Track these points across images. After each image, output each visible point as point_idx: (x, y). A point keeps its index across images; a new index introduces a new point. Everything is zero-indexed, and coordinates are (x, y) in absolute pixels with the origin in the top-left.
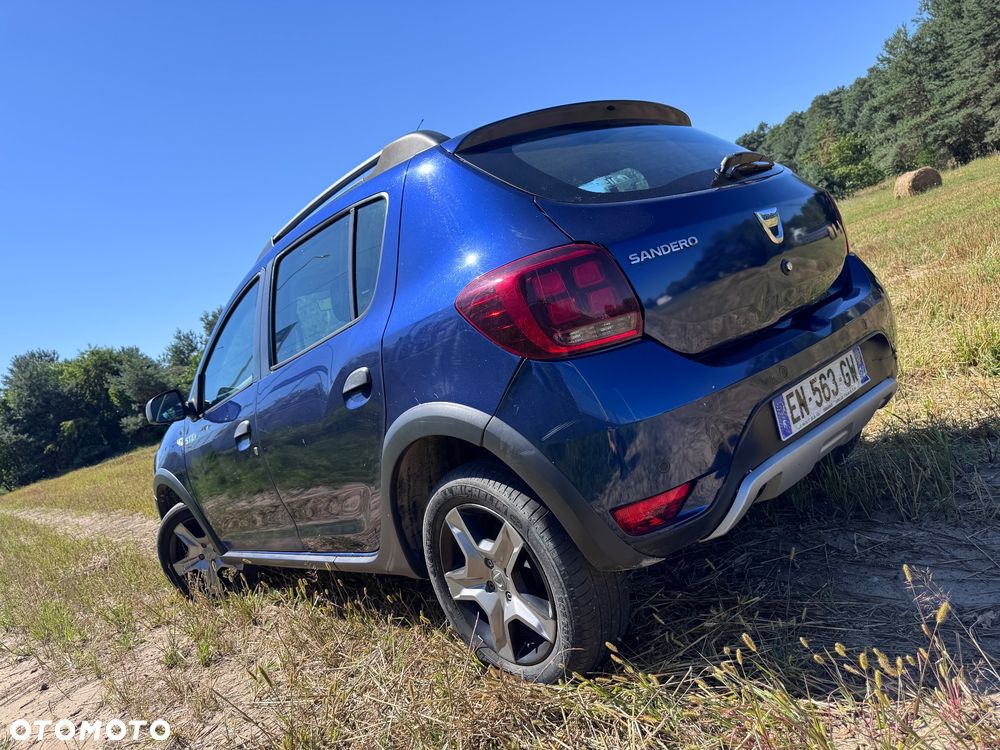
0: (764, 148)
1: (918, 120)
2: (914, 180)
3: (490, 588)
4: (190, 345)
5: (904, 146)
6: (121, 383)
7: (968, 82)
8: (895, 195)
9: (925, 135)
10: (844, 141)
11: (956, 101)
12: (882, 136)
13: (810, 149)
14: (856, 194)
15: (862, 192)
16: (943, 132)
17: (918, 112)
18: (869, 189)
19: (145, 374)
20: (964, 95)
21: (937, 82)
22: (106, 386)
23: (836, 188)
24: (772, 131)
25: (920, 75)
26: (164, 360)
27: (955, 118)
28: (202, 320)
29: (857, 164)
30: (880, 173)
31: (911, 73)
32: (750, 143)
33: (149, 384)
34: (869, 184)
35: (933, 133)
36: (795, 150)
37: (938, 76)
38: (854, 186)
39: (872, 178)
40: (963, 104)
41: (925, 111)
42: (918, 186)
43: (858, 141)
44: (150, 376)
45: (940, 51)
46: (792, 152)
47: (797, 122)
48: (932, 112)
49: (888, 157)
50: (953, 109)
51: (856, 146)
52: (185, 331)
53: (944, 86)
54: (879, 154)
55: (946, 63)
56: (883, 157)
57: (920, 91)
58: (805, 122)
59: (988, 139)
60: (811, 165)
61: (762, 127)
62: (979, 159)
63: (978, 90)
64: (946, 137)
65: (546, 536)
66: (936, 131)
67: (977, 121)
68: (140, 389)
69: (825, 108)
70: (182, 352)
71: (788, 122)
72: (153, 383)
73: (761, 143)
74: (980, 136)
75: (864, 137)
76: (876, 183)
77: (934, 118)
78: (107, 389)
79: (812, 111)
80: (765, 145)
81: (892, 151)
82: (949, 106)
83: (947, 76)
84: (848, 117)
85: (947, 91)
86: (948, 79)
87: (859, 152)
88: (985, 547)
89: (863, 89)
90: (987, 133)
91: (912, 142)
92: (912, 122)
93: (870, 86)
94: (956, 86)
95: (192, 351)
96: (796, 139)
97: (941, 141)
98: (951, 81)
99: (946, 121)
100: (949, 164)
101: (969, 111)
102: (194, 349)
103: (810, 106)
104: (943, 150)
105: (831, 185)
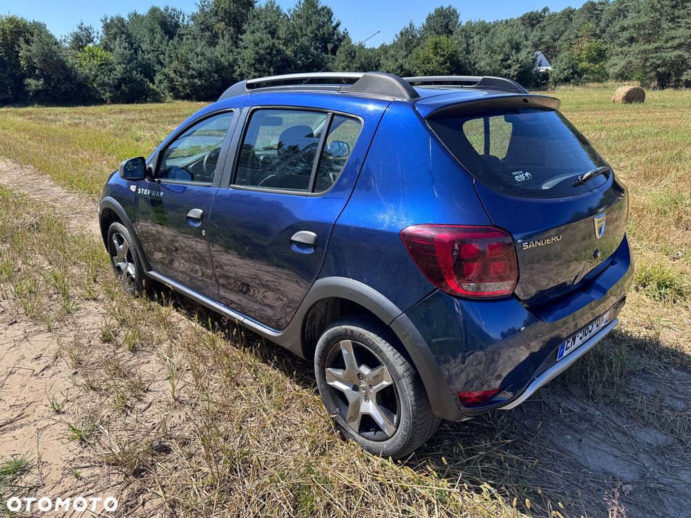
0: (540, 27)
1: (647, 47)
2: (628, 93)
3: (356, 388)
4: (88, 37)
5: (631, 62)
6: (29, 51)
8: (612, 99)
9: (646, 60)
10: (595, 43)
11: (676, 42)
12: (620, 49)
13: (569, 39)
14: (587, 84)
15: (591, 85)
16: (659, 62)
17: (649, 42)
18: (596, 84)
19: (50, 50)
20: (683, 41)
21: (670, 24)
22: (17, 49)
23: (576, 76)
24: (550, 16)
25: (661, 15)
26: (65, 41)
27: (669, 55)
28: (102, 21)
29: (596, 64)
30: (607, 75)
31: (657, 10)
32: (533, 19)
33: (51, 58)
34: (598, 81)
35: (651, 60)
36: (560, 36)
37: (672, 20)
38: (588, 79)
39: (601, 77)
40: (679, 46)
41: (654, 42)
42: (629, 98)
43: (604, 47)
44: (54, 53)
46: (557, 37)
47: (569, 14)
48: (658, 44)
49: (617, 66)
50: (671, 47)
51: (601, 51)
52: (86, 25)
53: (673, 29)
54: (613, 62)
55: (681, 12)
56: (615, 64)
57: (656, 24)
58: (574, 18)
59: (684, 78)
60: (567, 53)
61: (545, 10)
62: (672, 89)
64: (659, 66)
65: (410, 387)
66: (654, 59)
67: (682, 62)
68: (44, 60)
69: (590, 12)
70: (81, 40)
71: (564, 13)
72: (55, 59)
73: (539, 22)
74: (679, 73)
75: (608, 46)
76: (602, 82)
77: (657, 49)
78: (18, 52)
79: (582, 10)
80: (541, 25)
81: (621, 63)
82: (670, 44)
83: (678, 22)
84: (602, 24)
85: (673, 33)
86: (678, 25)
87: (601, 55)
88: (632, 437)
89: (620, 8)
90: (685, 73)
91: (637, 62)
92: (643, 48)
93: (626, 7)
94: (681, 32)
95: (89, 42)
96: (563, 28)
97: (655, 67)
98: (679, 26)
99: (663, 54)
100: (652, 85)
101: (681, 53)
102: (91, 41)
103: (581, 7)
104: (653, 74)
105: (575, 72)
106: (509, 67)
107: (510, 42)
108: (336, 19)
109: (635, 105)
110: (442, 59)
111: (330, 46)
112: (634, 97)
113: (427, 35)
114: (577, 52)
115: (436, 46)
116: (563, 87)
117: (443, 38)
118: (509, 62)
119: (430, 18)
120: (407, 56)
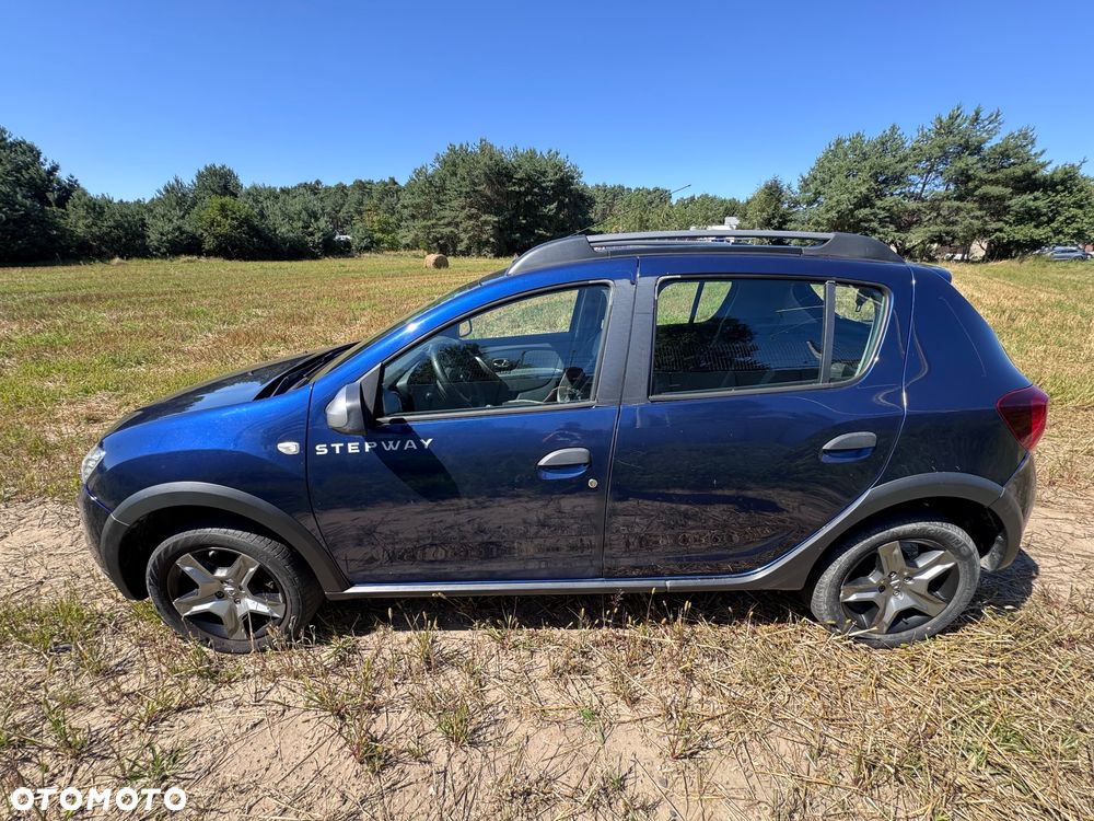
1: (425, 223)
2: (435, 261)
5: (418, 235)
7: (453, 214)
8: (425, 265)
9: (428, 233)
10: (383, 217)
11: (446, 221)
13: (350, 212)
14: (385, 252)
15: (389, 253)
16: (439, 236)
17: (427, 219)
18: (392, 253)
20: (450, 220)
21: (438, 206)
23: (375, 245)
24: (326, 189)
25: (431, 198)
27: (444, 230)
29: (388, 235)
30: (402, 245)
31: (426, 194)
34: (393, 250)
35: (432, 234)
36: (340, 209)
37: (439, 202)
39: (395, 246)
40: (449, 224)
41: (430, 219)
42: (437, 264)
45: (442, 189)
47: (343, 190)
48: (434, 221)
50: (444, 225)
53: (441, 210)
54: (402, 234)
55: (444, 198)
57: (429, 207)
58: (349, 193)
59: (458, 248)
60: (361, 225)
61: (318, 182)
63: (458, 220)
64: (439, 239)
66: (434, 233)
67: (454, 236)
69: (361, 189)
71: (337, 188)
74: (454, 244)
76: (397, 251)
77: (434, 226)
79: (353, 187)
80: (320, 195)
82: (442, 222)
83: (444, 205)
85: (442, 213)
86: (444, 207)
90: (458, 245)
91: (422, 235)
94: (447, 213)
96: (341, 201)
97: (436, 240)
98: (445, 209)
99: (440, 230)
101: (452, 229)
103: (351, 184)
104: (435, 245)
105: (372, 242)
106: (312, 234)
107: (306, 209)
108: (49, 161)
109: (443, 270)
110: (235, 222)
111: (51, 197)
112: (440, 264)
113: (202, 195)
114: (369, 224)
115: (223, 208)
116: (367, 255)
117: (227, 199)
118: (310, 229)
119: (200, 176)
120: (183, 217)
